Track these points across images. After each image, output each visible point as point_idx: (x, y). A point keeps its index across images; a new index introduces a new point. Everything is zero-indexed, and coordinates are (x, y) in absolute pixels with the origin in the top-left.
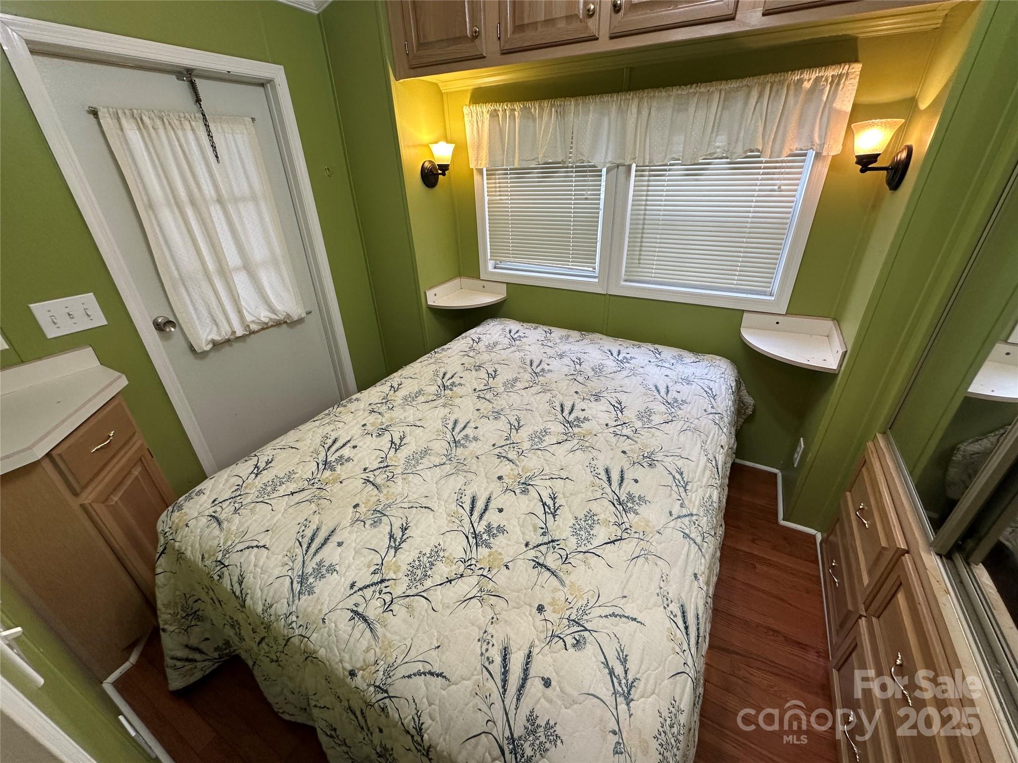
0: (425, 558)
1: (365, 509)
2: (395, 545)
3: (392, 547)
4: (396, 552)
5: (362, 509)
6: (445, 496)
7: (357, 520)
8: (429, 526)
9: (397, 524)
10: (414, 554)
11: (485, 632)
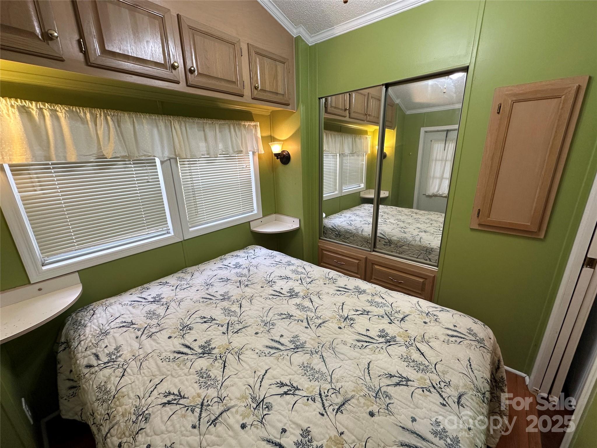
0: (411, 364)
1: (374, 406)
2: (405, 381)
3: (407, 383)
4: (411, 381)
5: (375, 408)
6: (358, 355)
7: (388, 409)
8: (386, 362)
9: (386, 381)
10: (410, 369)
11: (444, 341)
